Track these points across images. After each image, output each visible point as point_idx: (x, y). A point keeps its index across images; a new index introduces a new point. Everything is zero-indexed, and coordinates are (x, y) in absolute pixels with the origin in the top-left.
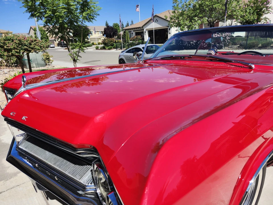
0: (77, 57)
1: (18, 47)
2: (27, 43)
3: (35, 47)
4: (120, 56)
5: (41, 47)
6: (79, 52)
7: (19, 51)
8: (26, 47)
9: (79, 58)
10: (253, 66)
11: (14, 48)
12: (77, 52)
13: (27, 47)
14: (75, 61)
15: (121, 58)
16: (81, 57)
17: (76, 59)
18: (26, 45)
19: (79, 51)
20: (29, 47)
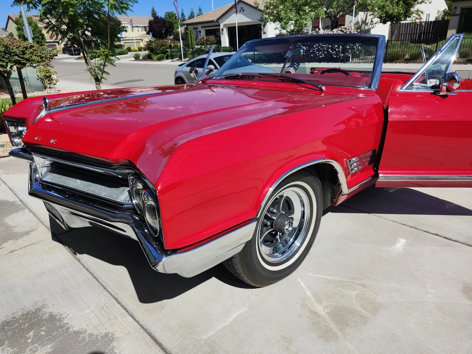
0: (101, 73)
1: (3, 57)
2: (18, 52)
3: (31, 57)
4: (176, 72)
5: (42, 58)
6: (104, 65)
7: (5, 64)
8: (17, 58)
9: (104, 75)
10: (324, 88)
12: (101, 64)
13: (19, 57)
14: (98, 80)
15: (178, 75)
16: (108, 73)
17: (100, 78)
18: (16, 55)
19: (105, 63)
20: (22, 58)
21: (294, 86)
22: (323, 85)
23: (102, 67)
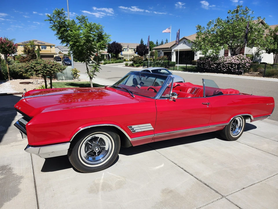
1: (43, 69)
2: (49, 66)
3: (54, 69)
5: (58, 69)
6: (95, 71)
7: (43, 71)
8: (48, 69)
11: (40, 70)
13: (49, 69)
14: (91, 78)
16: (95, 75)
17: (92, 77)
18: (48, 68)
20: (50, 69)
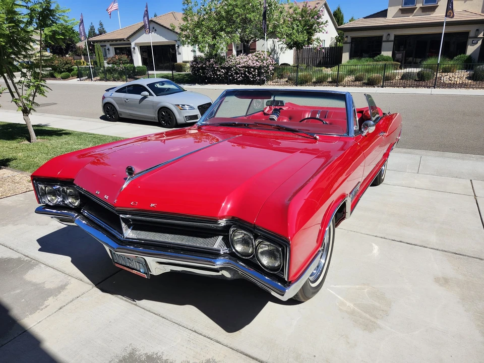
0: (30, 104)
4: (104, 98)
6: (35, 96)
9: (34, 106)
10: (318, 137)
14: (26, 112)
15: (106, 100)
17: (28, 109)
19: (35, 94)
21: (291, 135)
22: (318, 134)
23: (31, 98)
